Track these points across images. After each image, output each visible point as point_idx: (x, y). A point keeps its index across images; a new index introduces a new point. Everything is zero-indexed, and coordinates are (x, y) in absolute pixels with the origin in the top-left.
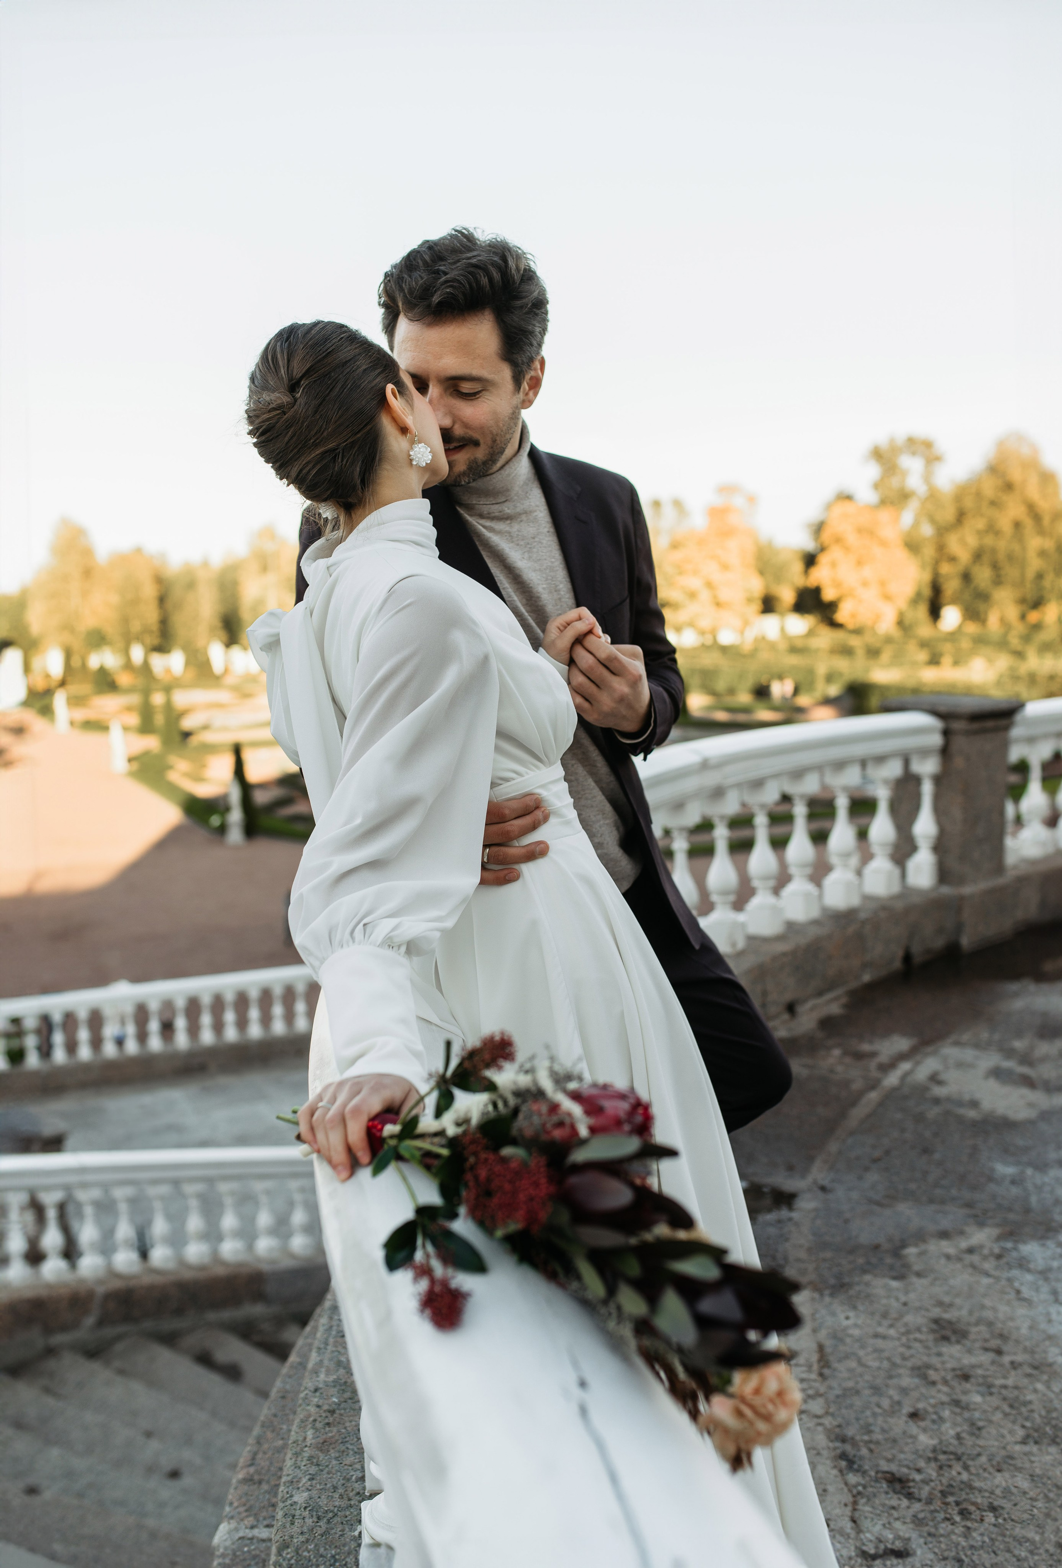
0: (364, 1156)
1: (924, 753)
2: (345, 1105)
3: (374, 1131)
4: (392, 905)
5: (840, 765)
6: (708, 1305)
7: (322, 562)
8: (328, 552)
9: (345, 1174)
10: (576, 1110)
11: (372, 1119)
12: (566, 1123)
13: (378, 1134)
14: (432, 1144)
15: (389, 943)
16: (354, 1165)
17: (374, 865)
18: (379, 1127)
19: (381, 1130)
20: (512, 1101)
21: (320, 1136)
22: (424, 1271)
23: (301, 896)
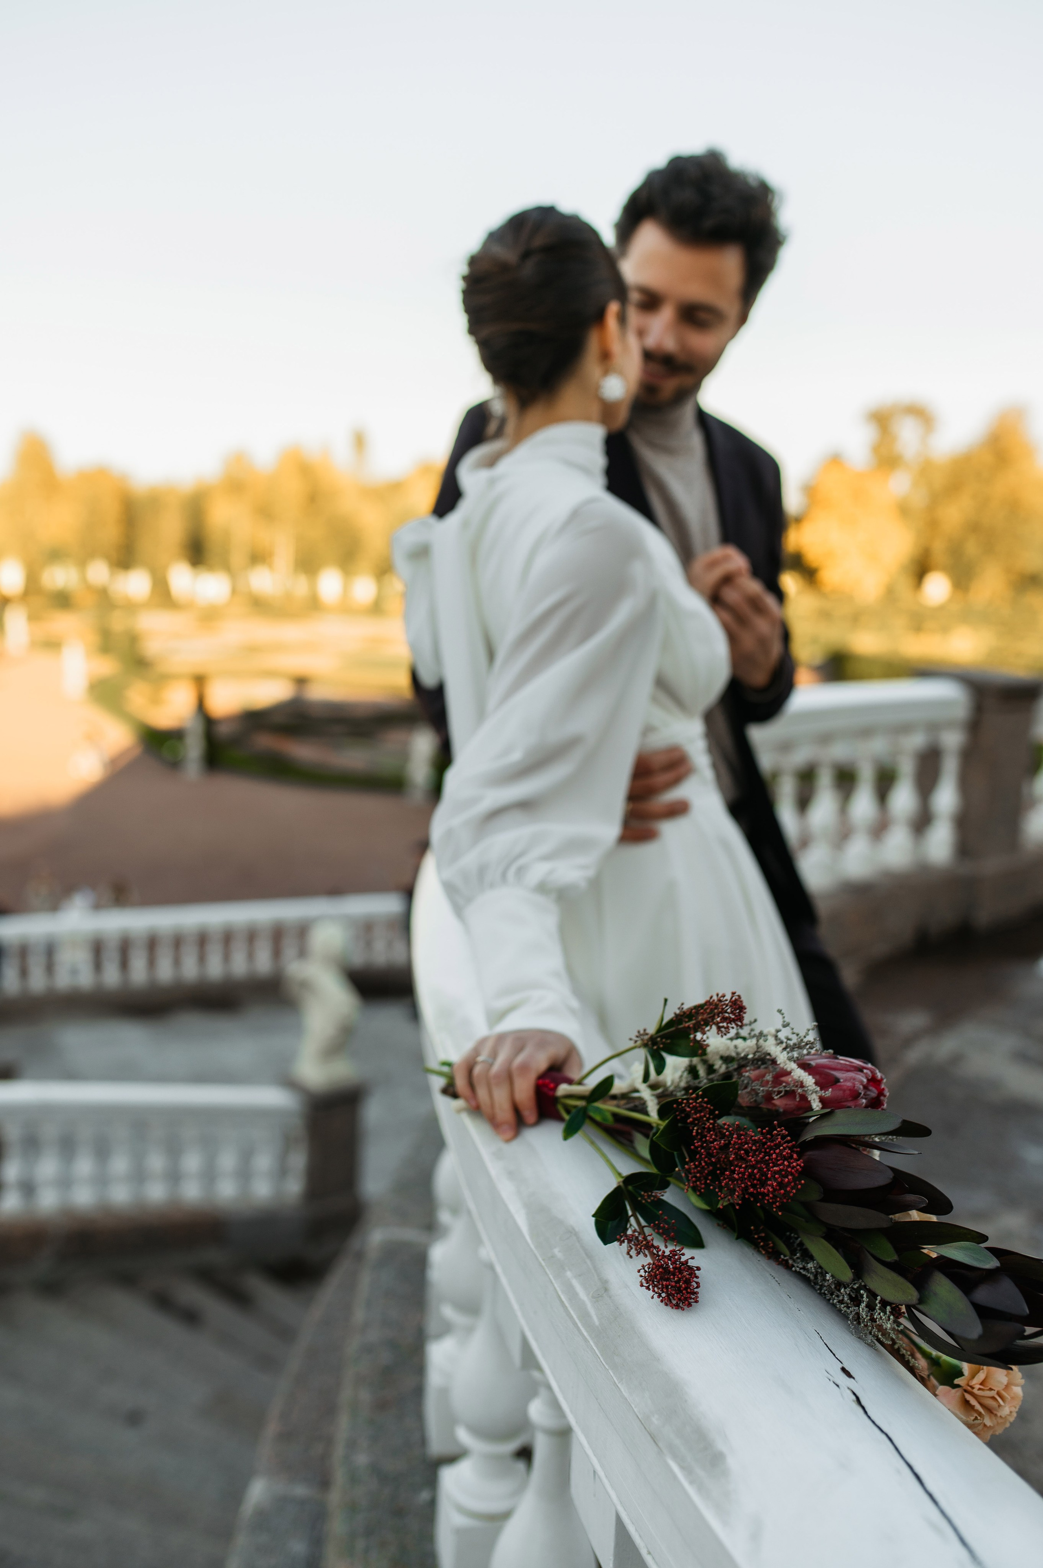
0: (530, 1115)
1: (949, 725)
2: (510, 1061)
3: (546, 1090)
4: (545, 848)
5: (866, 732)
6: (983, 1294)
7: (484, 474)
8: (491, 462)
9: (510, 1134)
10: (809, 1080)
11: (542, 1077)
12: (796, 1093)
13: (551, 1093)
14: (618, 1106)
15: (542, 888)
16: (519, 1123)
17: (525, 806)
18: (552, 1085)
19: (555, 1089)
20: (721, 1067)
21: (482, 1093)
22: (642, 1245)
23: (449, 834)
